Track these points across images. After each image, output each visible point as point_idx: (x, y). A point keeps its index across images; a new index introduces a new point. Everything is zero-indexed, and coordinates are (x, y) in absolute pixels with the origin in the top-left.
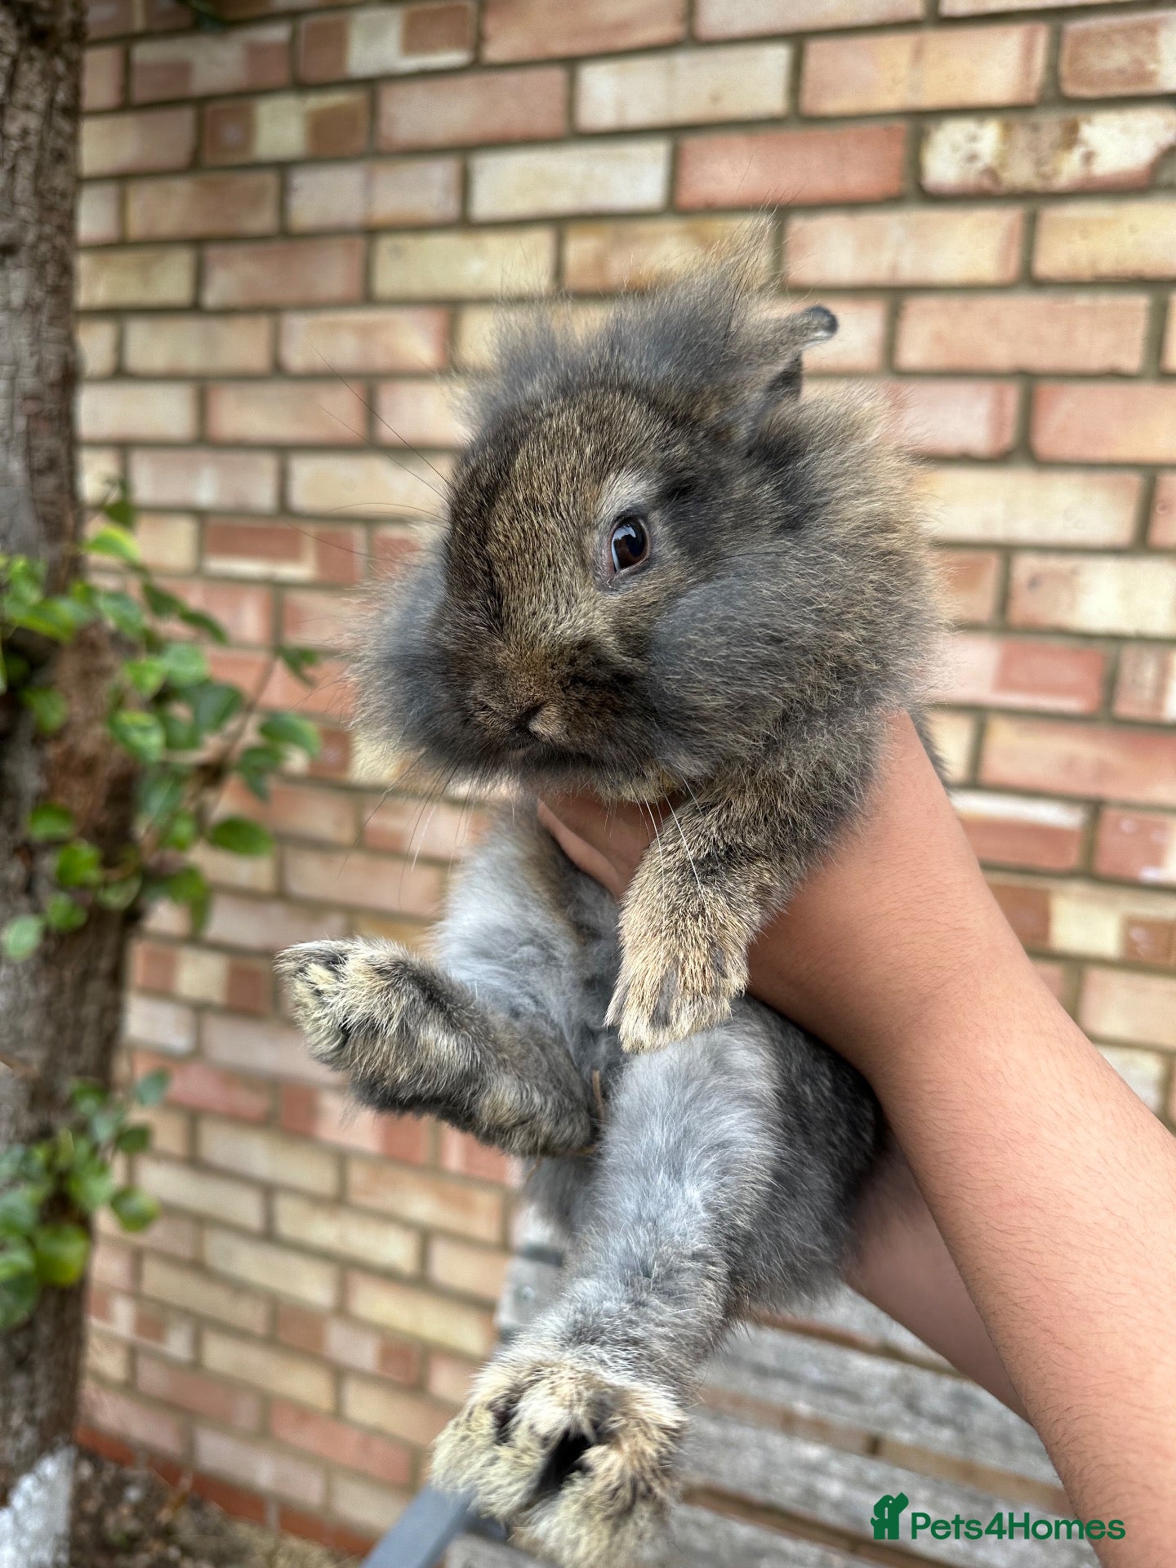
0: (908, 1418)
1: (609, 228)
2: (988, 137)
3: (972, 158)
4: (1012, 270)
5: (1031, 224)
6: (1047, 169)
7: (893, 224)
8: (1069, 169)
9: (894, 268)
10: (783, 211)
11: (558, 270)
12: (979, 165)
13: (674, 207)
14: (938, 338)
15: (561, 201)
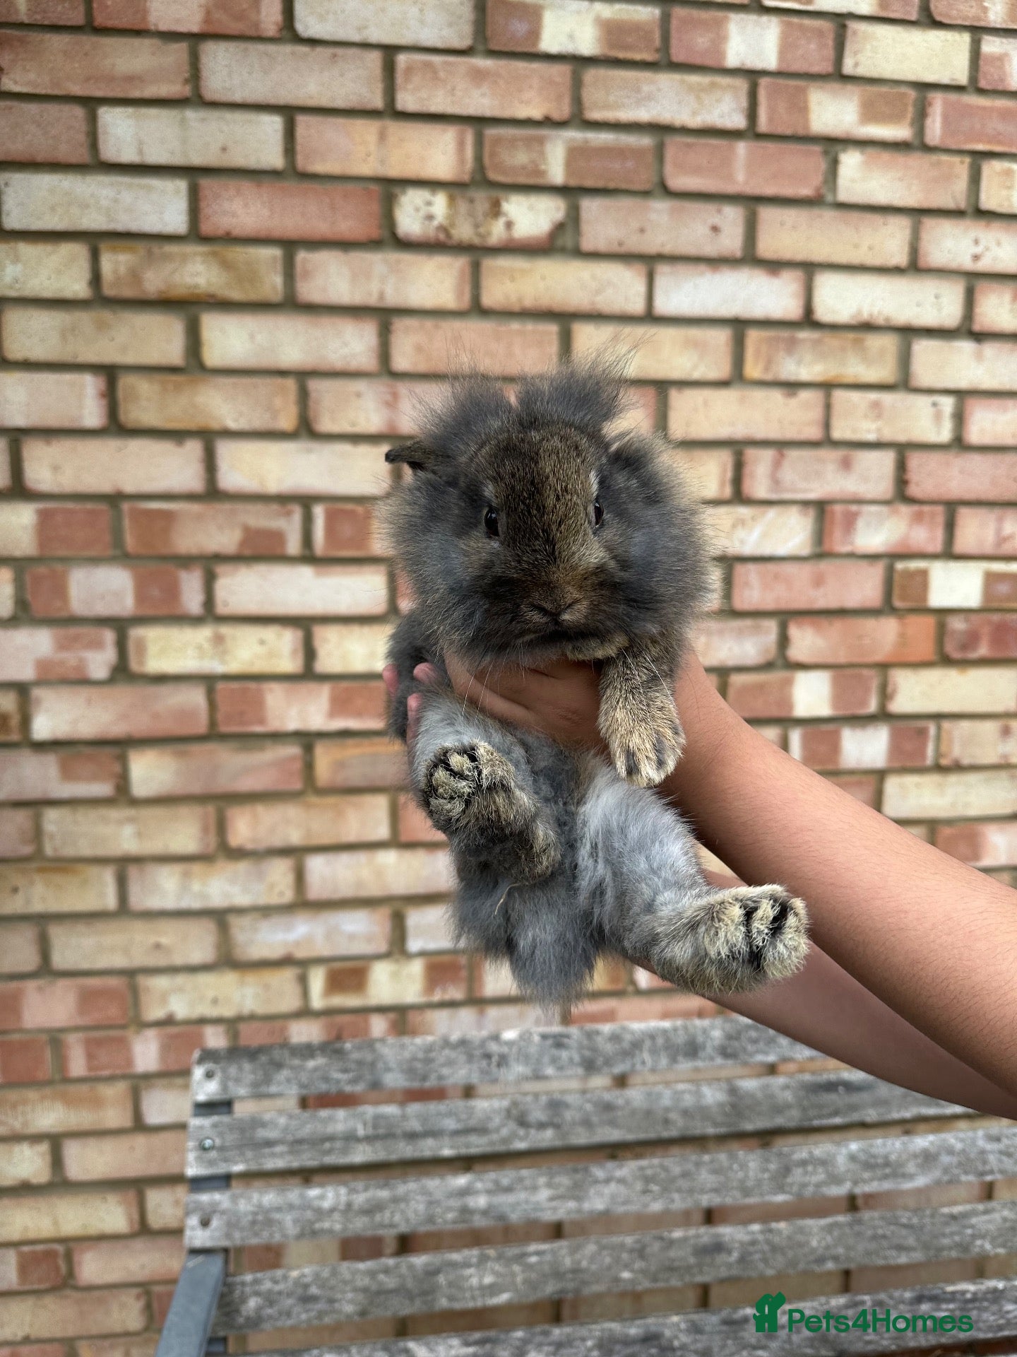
0: (522, 1132)
1: (141, 247)
2: (440, 204)
3: (430, 217)
4: (465, 302)
5: (476, 269)
6: (482, 230)
7: (378, 261)
8: (497, 232)
9: (382, 296)
10: (290, 245)
11: (96, 279)
12: (436, 223)
13: (196, 234)
14: (419, 349)
15: (93, 221)
